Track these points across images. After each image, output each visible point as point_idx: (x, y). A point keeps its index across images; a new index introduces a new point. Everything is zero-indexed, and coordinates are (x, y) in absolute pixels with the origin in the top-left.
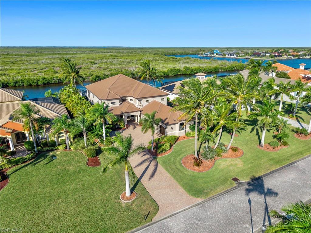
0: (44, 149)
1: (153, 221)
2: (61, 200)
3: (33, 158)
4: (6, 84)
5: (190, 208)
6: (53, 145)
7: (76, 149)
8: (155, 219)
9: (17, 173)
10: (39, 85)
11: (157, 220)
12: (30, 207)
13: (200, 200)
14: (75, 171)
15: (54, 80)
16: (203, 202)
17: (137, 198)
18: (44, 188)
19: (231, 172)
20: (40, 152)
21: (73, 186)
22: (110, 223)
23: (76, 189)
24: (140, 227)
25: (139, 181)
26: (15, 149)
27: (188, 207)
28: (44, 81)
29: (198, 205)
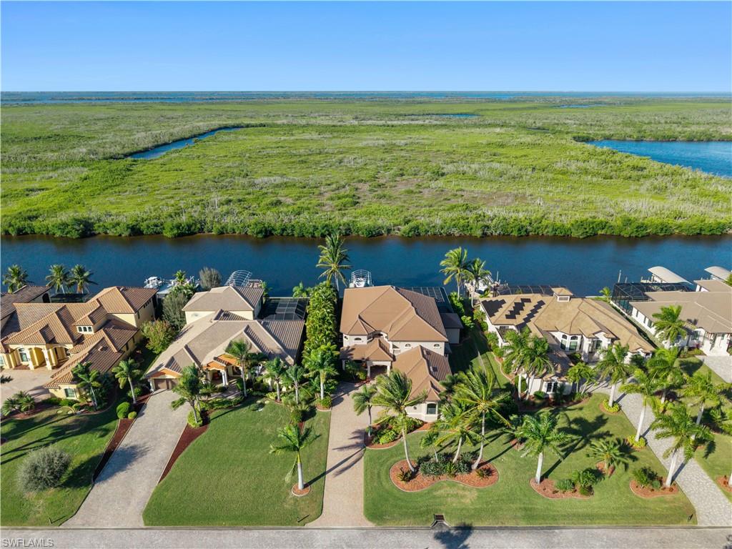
0: (255, 393)
1: (305, 527)
2: (241, 468)
3: (240, 403)
4: (270, 231)
5: (352, 529)
6: (266, 390)
7: (286, 404)
8: (309, 525)
9: (218, 419)
10: (315, 237)
11: (309, 527)
12: (214, 466)
13: (370, 525)
14: (269, 436)
15: (339, 229)
16: (373, 529)
17: (307, 495)
18: (233, 448)
19: (444, 505)
20: (249, 395)
21: (259, 456)
22: (268, 511)
23: (259, 461)
24: (290, 527)
25: (324, 474)
26: (227, 384)
27: (350, 527)
28: (323, 231)
29: (362, 529)
